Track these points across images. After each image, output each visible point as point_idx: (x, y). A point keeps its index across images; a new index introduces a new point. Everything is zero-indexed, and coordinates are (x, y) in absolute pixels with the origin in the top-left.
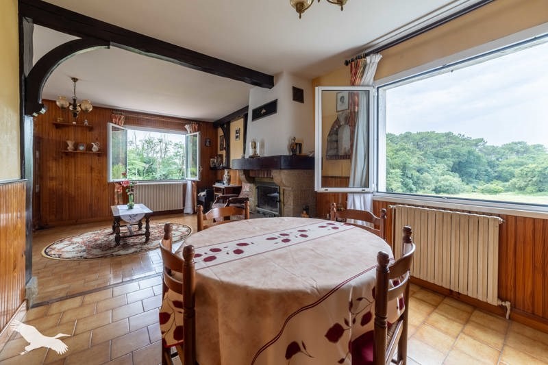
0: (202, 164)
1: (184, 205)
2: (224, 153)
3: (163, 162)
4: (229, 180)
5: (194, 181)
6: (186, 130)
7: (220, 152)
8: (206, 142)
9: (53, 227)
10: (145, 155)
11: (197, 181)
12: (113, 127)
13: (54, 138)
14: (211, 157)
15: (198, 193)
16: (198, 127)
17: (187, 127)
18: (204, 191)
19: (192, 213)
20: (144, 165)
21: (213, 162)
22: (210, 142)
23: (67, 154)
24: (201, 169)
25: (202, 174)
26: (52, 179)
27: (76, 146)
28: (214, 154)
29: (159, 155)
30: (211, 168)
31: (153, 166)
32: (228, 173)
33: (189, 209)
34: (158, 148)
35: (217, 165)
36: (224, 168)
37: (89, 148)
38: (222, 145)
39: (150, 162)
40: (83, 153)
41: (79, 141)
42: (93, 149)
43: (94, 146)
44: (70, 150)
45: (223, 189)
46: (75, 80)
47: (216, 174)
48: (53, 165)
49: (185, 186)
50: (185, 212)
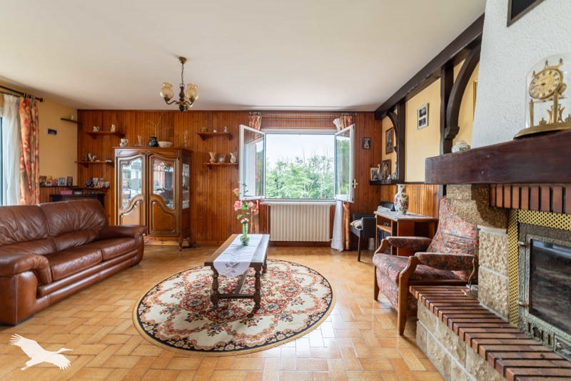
0: (357, 175)
1: (331, 237)
2: (394, 157)
3: (325, 178)
4: (405, 205)
5: (345, 203)
6: (334, 127)
7: (385, 157)
8: (364, 143)
9: (199, 246)
10: (311, 172)
11: (350, 203)
12: (245, 130)
13: (201, 151)
14: (371, 166)
15: (351, 220)
16: (352, 120)
17: (336, 122)
18: (359, 218)
19: (341, 249)
20: (310, 181)
21: (375, 173)
22: (369, 142)
23: (211, 166)
24: (356, 184)
25: (356, 192)
26: (200, 194)
27: (217, 157)
28: (376, 159)
29: (322, 171)
30: (372, 183)
31: (317, 182)
32: (404, 190)
33: (337, 244)
34: (322, 165)
35: (381, 178)
36: (394, 182)
37: (228, 158)
38: (389, 144)
39: (315, 178)
40: (223, 166)
41: (221, 152)
42: (231, 161)
43: (232, 157)
44: (212, 163)
45: (395, 223)
46: (183, 60)
47: (378, 192)
48: (200, 179)
49: (333, 209)
50: (333, 246)
